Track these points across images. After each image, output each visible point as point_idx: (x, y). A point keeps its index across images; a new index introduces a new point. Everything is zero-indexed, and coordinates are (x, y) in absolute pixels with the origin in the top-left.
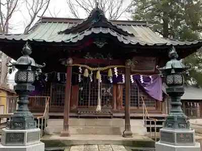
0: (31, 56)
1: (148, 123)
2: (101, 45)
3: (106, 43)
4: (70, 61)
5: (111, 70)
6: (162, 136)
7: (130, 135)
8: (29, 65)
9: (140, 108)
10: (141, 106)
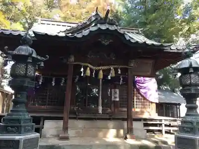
2: (106, 43)
3: (111, 41)
4: (72, 59)
5: (113, 69)
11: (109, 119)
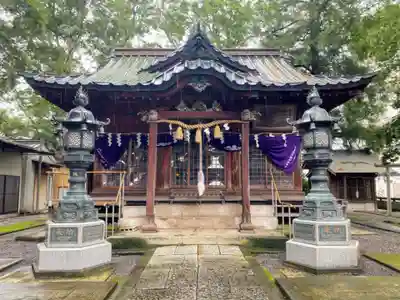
0: (87, 108)
1: (279, 210)
2: (200, 88)
3: (208, 84)
4: (154, 115)
5: (218, 127)
6: (296, 231)
7: (251, 229)
8: (84, 122)
9: (268, 187)
10: (270, 183)
11: (220, 202)
